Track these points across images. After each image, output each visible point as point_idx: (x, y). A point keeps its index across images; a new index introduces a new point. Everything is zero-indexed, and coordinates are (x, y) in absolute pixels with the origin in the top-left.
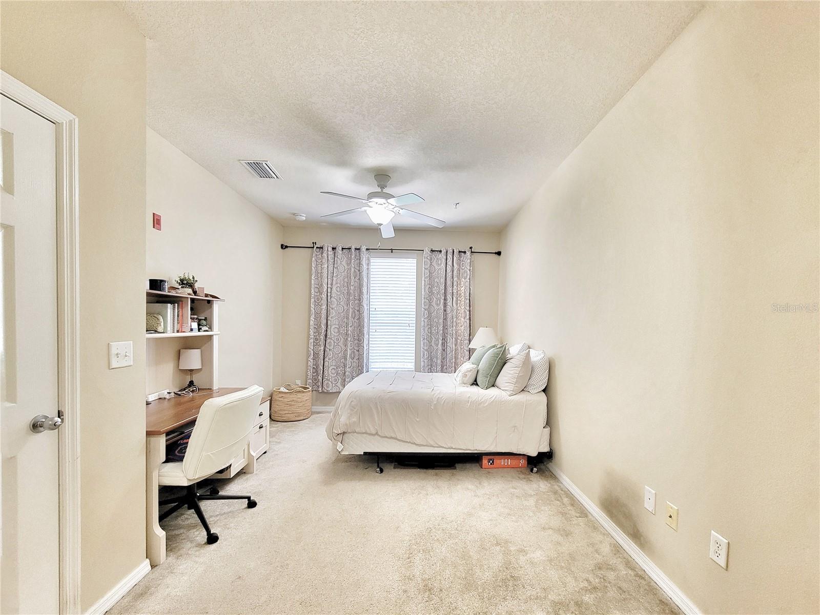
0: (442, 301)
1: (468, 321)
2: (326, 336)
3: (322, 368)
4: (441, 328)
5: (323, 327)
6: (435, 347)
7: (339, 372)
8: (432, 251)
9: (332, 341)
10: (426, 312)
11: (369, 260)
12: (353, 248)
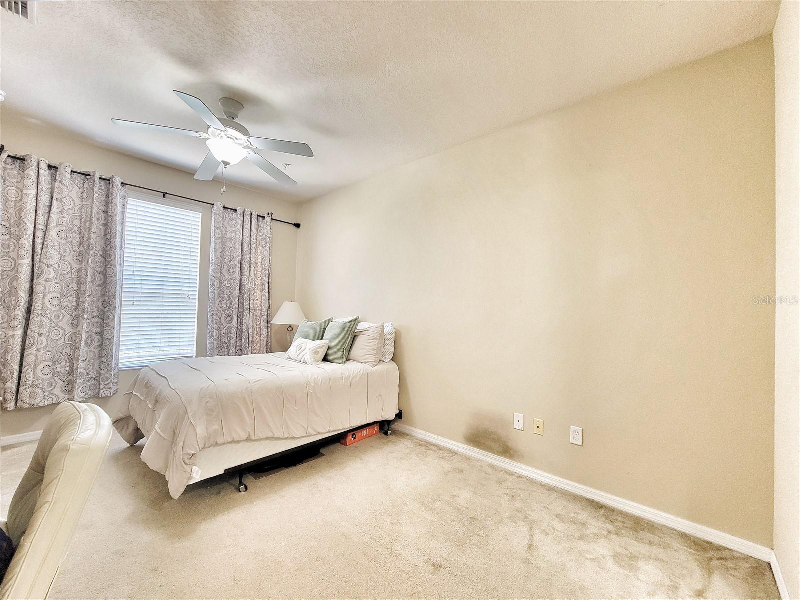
0: (238, 270)
1: (267, 295)
2: (29, 311)
3: (17, 367)
4: (236, 301)
5: (24, 296)
6: (226, 325)
7: (58, 370)
8: (225, 208)
9: (46, 320)
10: (217, 281)
11: (125, 199)
12: (98, 175)
